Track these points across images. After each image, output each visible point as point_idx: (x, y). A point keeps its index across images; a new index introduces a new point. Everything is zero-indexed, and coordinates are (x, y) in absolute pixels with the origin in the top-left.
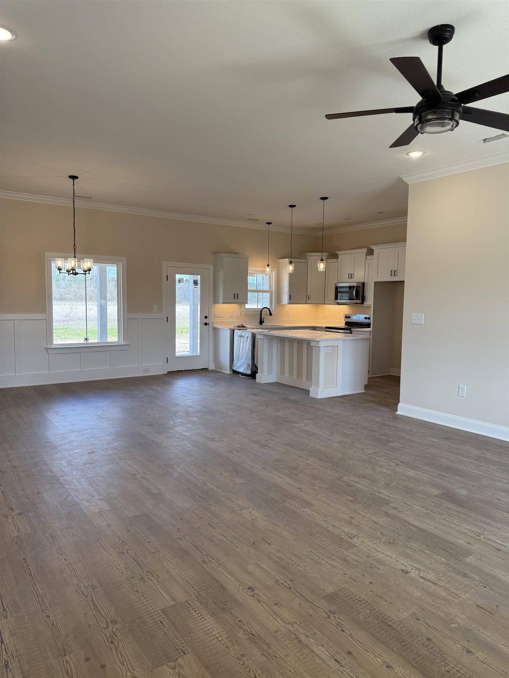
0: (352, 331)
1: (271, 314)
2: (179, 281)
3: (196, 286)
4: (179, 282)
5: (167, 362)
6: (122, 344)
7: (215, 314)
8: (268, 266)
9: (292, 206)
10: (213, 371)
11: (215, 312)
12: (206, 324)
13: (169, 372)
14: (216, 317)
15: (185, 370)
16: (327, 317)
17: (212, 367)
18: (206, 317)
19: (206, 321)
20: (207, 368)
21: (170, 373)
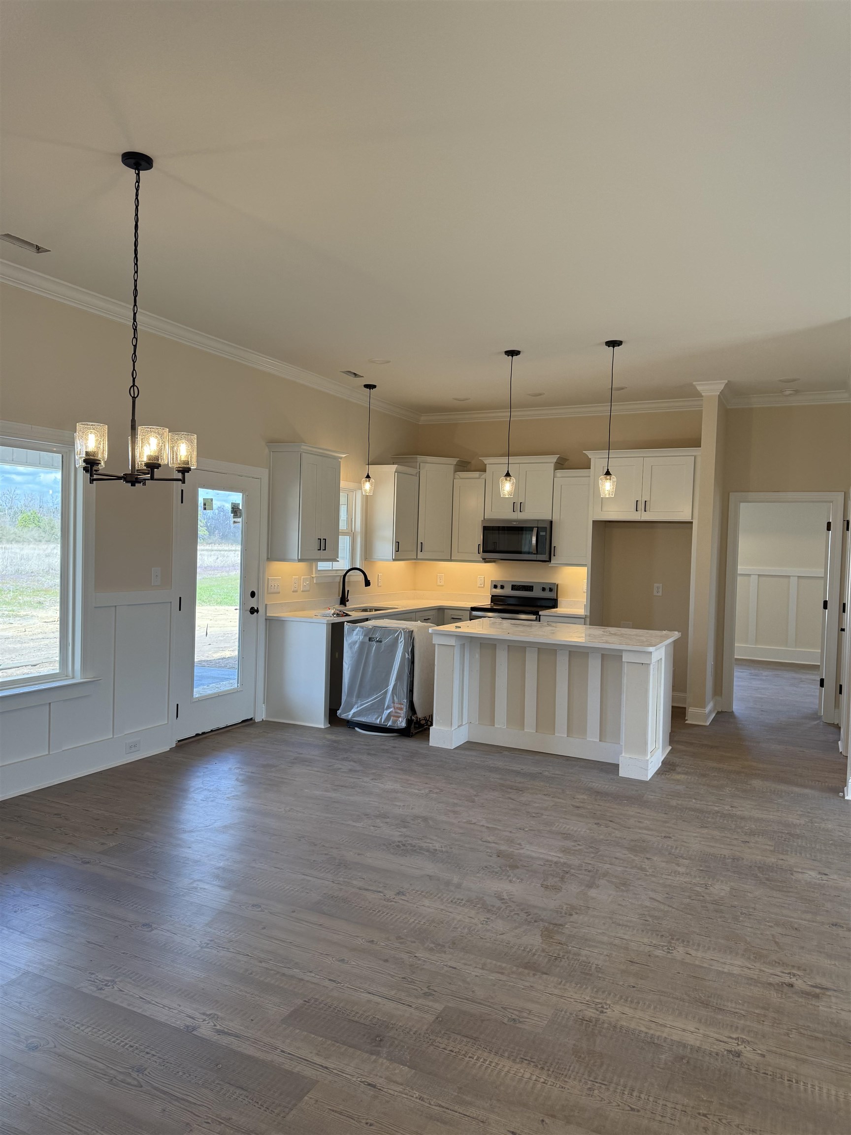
0: (540, 615)
1: (367, 583)
2: (205, 504)
3: (236, 520)
4: (205, 509)
5: (177, 717)
6: (78, 680)
7: (270, 586)
8: (367, 479)
9: (512, 353)
10: (265, 724)
11: (270, 581)
12: (253, 611)
13: (179, 741)
14: (270, 593)
15: (212, 731)
16: (442, 586)
17: (261, 716)
18: (253, 594)
19: (253, 603)
20: (251, 719)
21: (183, 744)
